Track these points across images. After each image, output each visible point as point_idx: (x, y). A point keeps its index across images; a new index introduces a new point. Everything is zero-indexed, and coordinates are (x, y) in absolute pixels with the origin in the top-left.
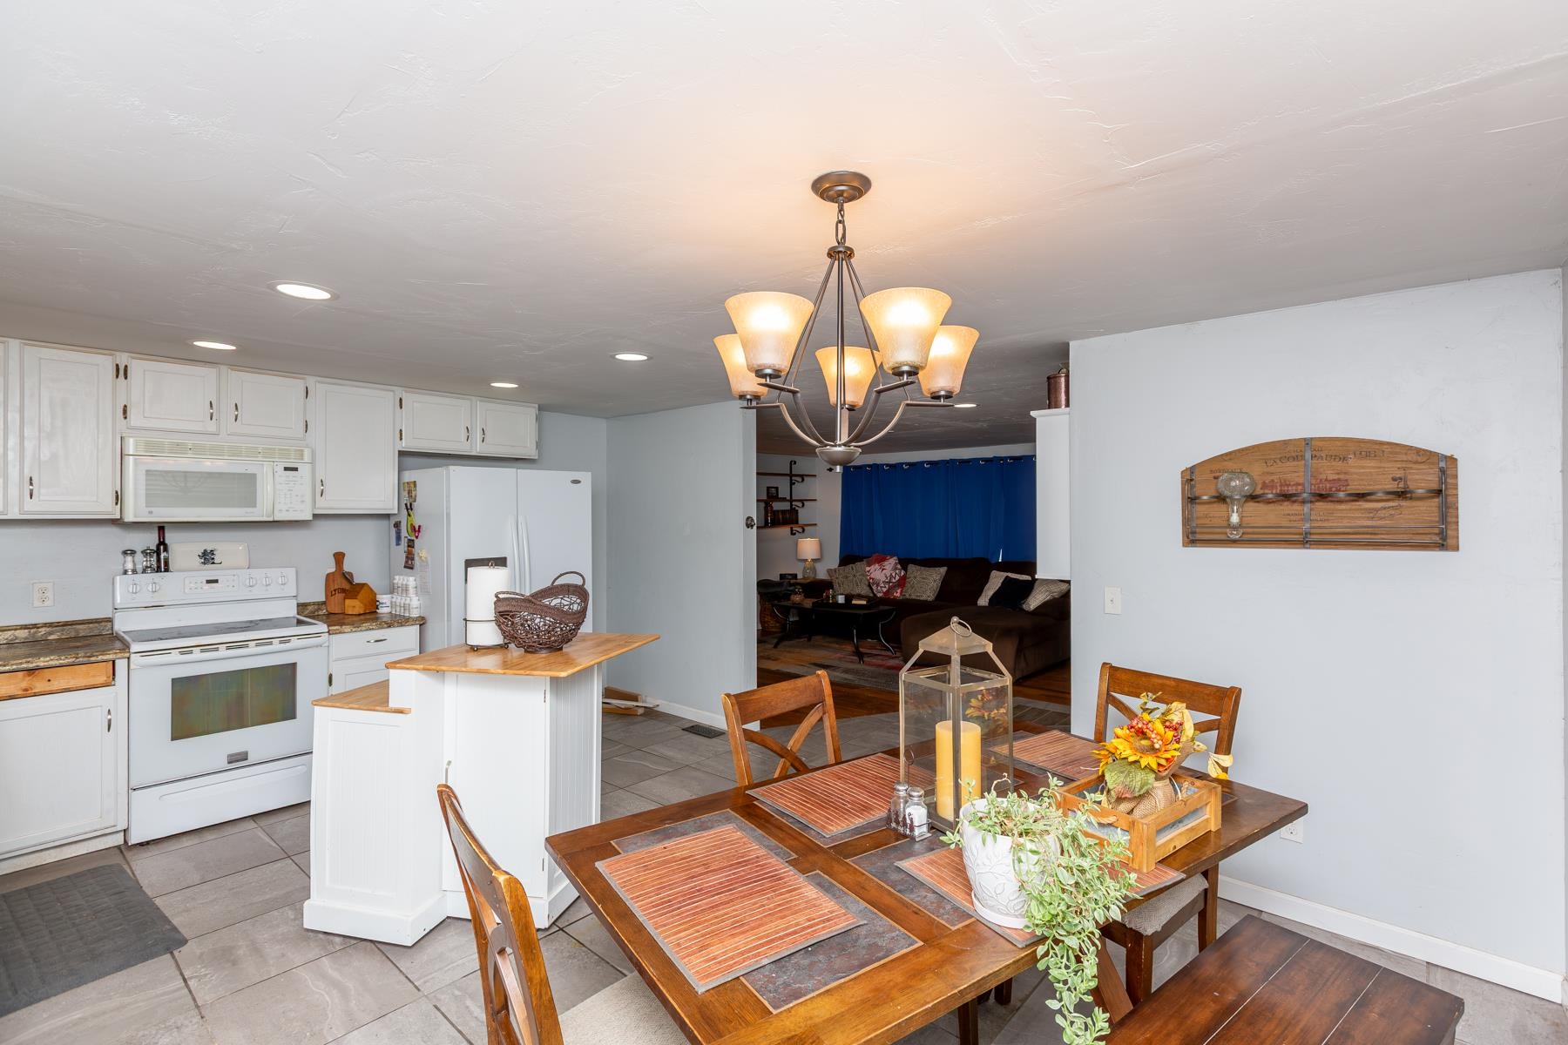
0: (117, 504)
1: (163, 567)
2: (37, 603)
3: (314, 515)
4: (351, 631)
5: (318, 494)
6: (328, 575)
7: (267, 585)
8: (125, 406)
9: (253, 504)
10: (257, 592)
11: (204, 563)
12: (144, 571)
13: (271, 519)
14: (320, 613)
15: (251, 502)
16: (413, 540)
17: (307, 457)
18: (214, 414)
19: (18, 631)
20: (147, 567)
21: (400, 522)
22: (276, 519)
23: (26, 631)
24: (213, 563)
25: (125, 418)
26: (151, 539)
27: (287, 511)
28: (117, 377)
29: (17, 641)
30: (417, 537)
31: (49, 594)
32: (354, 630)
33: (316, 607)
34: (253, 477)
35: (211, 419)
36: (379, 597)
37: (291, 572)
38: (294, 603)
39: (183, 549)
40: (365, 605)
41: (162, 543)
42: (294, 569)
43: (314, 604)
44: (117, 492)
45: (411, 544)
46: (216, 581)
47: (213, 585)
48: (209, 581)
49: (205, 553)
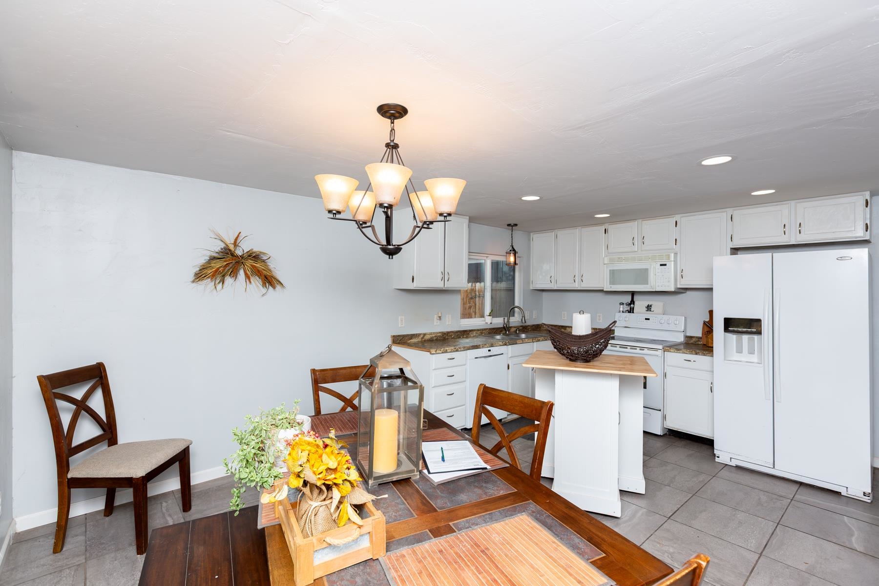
1: (631, 311)
3: (677, 288)
4: (674, 352)
5: (679, 277)
6: (704, 322)
7: (669, 324)
8: (607, 245)
9: (647, 283)
10: (665, 327)
11: (647, 311)
12: (626, 312)
13: (655, 290)
14: (699, 343)
15: (645, 281)
17: (672, 258)
18: (635, 243)
20: (627, 310)
22: (657, 290)
24: (650, 311)
25: (608, 249)
26: (628, 299)
27: (662, 286)
28: (605, 234)
32: (676, 351)
33: (697, 339)
34: (646, 270)
35: (634, 245)
37: (681, 319)
38: (683, 335)
39: (640, 304)
41: (633, 302)
42: (683, 317)
43: (697, 337)
46: (649, 319)
47: (648, 321)
48: (646, 319)
49: (648, 306)
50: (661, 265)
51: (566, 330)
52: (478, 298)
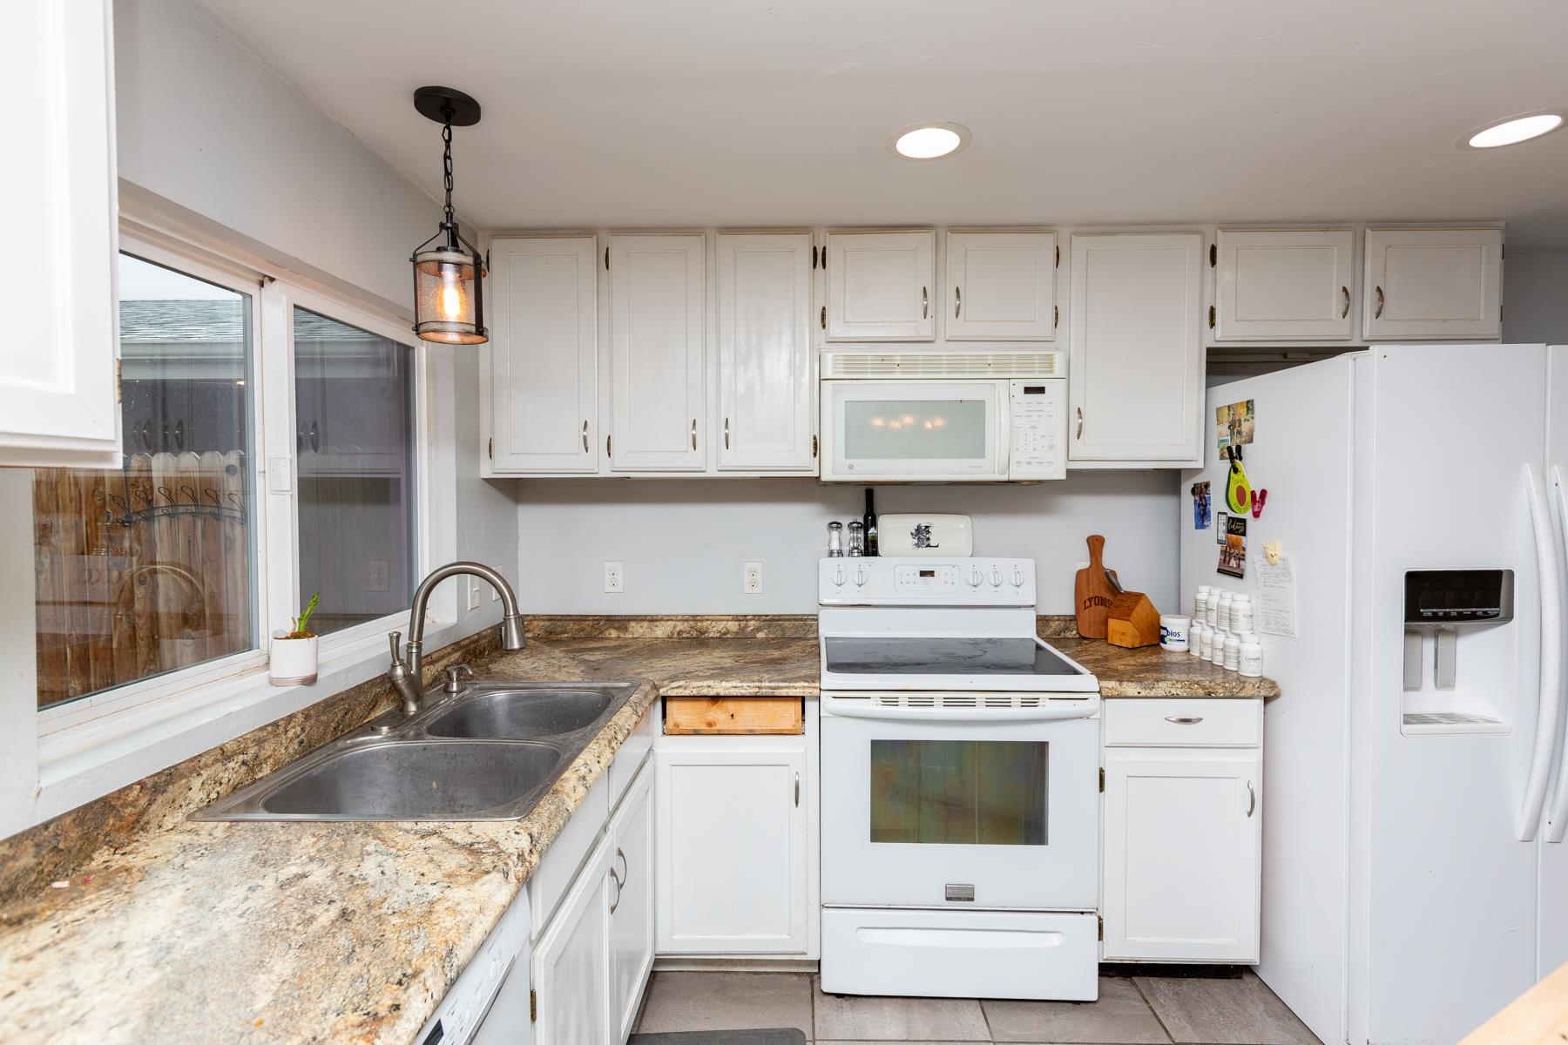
0: (815, 454)
1: (870, 548)
2: (748, 589)
3: (1069, 472)
5: (1073, 434)
6: (1079, 573)
7: (996, 586)
8: (824, 309)
9: (979, 452)
11: (918, 545)
12: (851, 553)
13: (1004, 478)
14: (1068, 635)
15: (977, 447)
16: (1244, 521)
17: (1059, 370)
18: (929, 308)
19: (730, 623)
20: (854, 548)
21: (1207, 485)
22: (1013, 477)
23: (737, 623)
24: (928, 546)
25: (824, 326)
27: (1029, 463)
28: (815, 266)
29: (729, 636)
30: (1256, 515)
31: (758, 577)
34: (979, 405)
35: (925, 318)
36: (1166, 621)
37: (1028, 565)
38: (1031, 616)
39: (893, 529)
40: (1142, 634)
42: (1032, 561)
44: (815, 438)
45: (1237, 527)
46: (931, 573)
47: (929, 579)
48: (923, 574)
49: (918, 530)
50: (1028, 390)
51: (626, 629)
52: (164, 521)
